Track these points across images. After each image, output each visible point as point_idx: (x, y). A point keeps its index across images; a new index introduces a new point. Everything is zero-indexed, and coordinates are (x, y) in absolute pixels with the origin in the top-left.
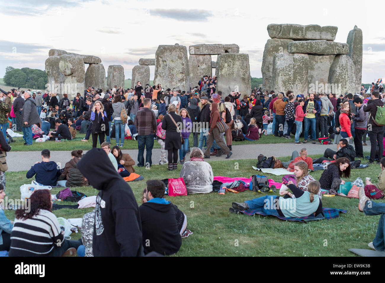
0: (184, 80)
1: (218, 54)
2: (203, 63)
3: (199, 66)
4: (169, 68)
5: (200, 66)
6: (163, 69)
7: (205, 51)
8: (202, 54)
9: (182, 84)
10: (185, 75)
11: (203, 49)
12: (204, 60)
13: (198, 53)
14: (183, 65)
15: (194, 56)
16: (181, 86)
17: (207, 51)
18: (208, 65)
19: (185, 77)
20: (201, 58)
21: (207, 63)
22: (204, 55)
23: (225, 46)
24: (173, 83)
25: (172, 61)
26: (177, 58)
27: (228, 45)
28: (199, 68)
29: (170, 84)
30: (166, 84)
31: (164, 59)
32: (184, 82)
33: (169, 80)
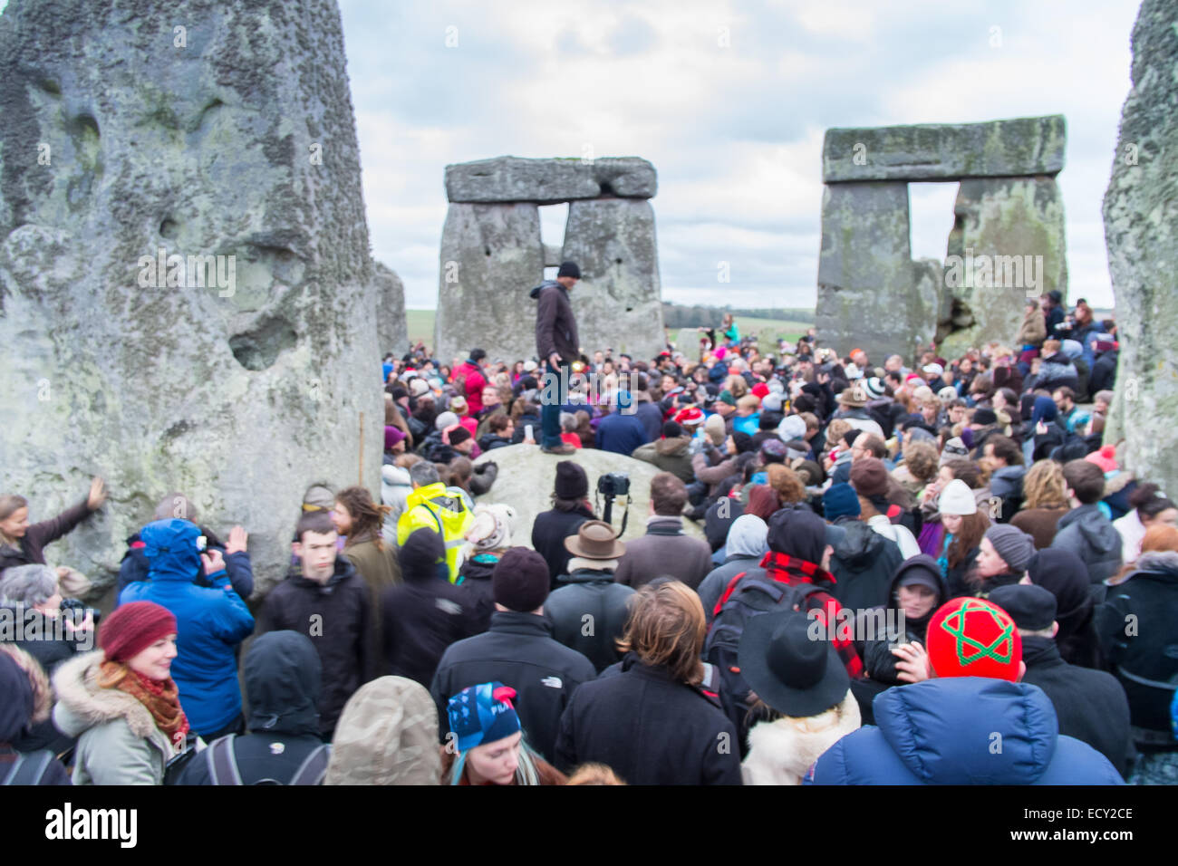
0: (302, 326)
1: (570, 201)
2: (508, 240)
3: (488, 253)
4: (121, 195)
5: (493, 249)
6: (74, 208)
7: (515, 182)
8: (499, 197)
9: (271, 377)
10: (309, 279)
11: (503, 180)
12: (509, 226)
13: (485, 195)
14: (281, 152)
15: (468, 208)
16: (263, 408)
17: (521, 185)
18: (529, 248)
19: (305, 299)
20: (497, 217)
21: (523, 238)
22: (511, 203)
23: (601, 163)
24: (169, 370)
25: (164, 118)
26: (210, 79)
27: (613, 159)
28: (488, 260)
29: (137, 383)
30: (93, 384)
31: (75, 100)
32: (301, 354)
33: (114, 327)
